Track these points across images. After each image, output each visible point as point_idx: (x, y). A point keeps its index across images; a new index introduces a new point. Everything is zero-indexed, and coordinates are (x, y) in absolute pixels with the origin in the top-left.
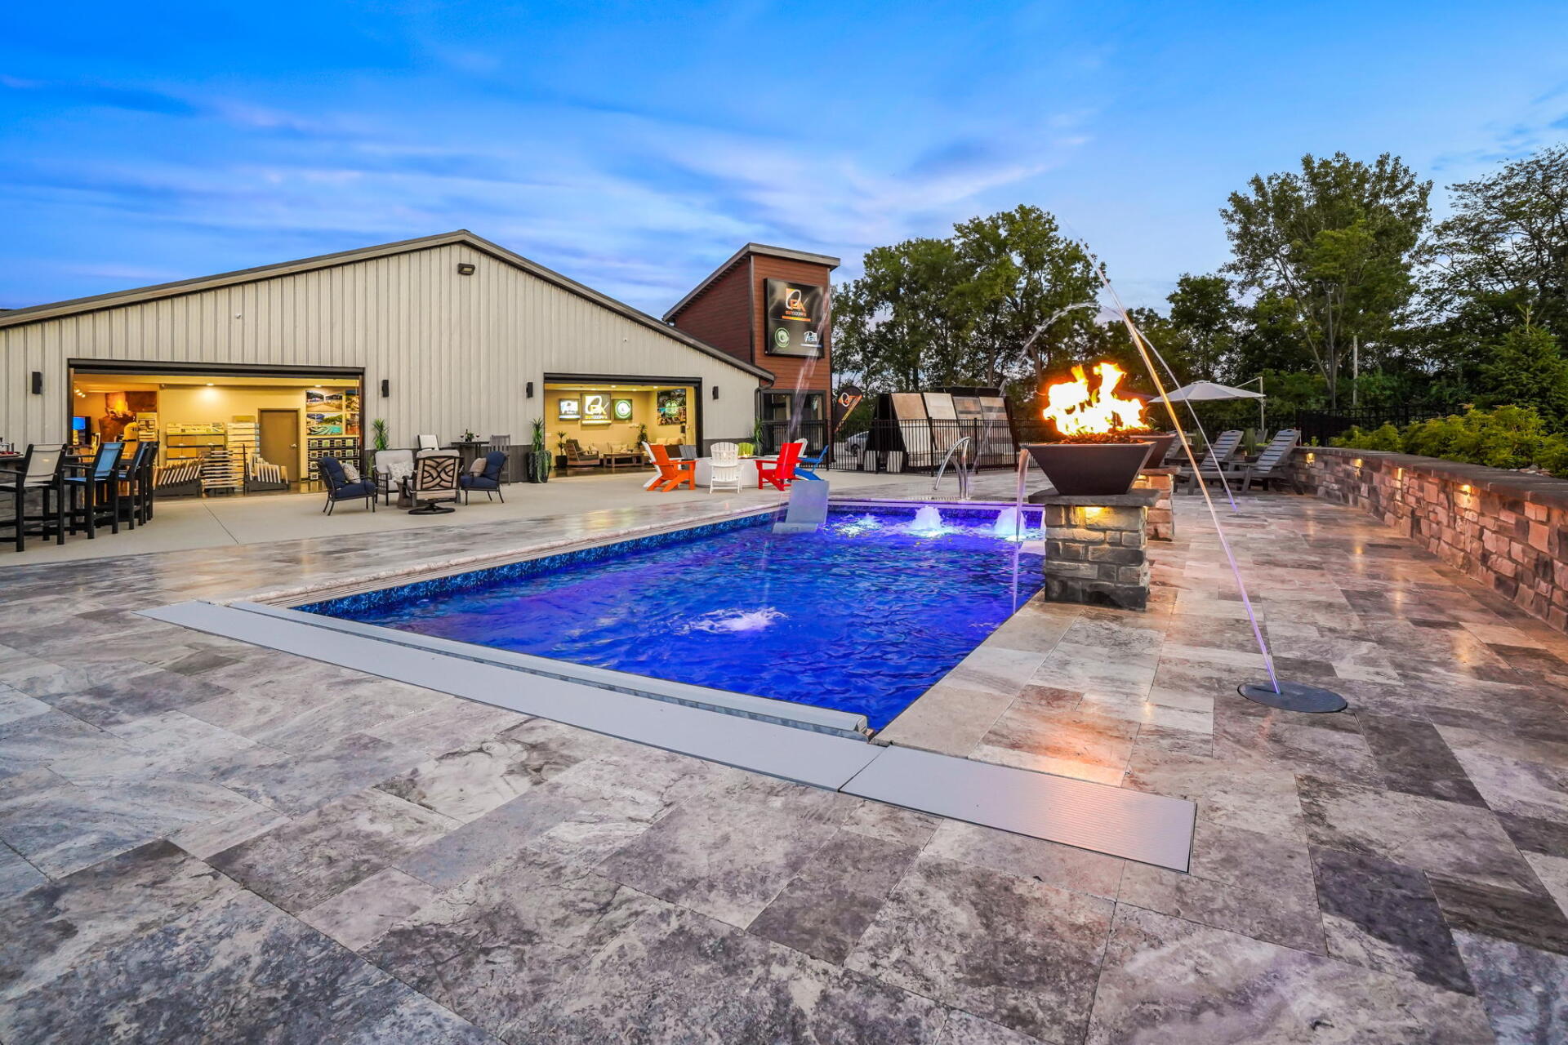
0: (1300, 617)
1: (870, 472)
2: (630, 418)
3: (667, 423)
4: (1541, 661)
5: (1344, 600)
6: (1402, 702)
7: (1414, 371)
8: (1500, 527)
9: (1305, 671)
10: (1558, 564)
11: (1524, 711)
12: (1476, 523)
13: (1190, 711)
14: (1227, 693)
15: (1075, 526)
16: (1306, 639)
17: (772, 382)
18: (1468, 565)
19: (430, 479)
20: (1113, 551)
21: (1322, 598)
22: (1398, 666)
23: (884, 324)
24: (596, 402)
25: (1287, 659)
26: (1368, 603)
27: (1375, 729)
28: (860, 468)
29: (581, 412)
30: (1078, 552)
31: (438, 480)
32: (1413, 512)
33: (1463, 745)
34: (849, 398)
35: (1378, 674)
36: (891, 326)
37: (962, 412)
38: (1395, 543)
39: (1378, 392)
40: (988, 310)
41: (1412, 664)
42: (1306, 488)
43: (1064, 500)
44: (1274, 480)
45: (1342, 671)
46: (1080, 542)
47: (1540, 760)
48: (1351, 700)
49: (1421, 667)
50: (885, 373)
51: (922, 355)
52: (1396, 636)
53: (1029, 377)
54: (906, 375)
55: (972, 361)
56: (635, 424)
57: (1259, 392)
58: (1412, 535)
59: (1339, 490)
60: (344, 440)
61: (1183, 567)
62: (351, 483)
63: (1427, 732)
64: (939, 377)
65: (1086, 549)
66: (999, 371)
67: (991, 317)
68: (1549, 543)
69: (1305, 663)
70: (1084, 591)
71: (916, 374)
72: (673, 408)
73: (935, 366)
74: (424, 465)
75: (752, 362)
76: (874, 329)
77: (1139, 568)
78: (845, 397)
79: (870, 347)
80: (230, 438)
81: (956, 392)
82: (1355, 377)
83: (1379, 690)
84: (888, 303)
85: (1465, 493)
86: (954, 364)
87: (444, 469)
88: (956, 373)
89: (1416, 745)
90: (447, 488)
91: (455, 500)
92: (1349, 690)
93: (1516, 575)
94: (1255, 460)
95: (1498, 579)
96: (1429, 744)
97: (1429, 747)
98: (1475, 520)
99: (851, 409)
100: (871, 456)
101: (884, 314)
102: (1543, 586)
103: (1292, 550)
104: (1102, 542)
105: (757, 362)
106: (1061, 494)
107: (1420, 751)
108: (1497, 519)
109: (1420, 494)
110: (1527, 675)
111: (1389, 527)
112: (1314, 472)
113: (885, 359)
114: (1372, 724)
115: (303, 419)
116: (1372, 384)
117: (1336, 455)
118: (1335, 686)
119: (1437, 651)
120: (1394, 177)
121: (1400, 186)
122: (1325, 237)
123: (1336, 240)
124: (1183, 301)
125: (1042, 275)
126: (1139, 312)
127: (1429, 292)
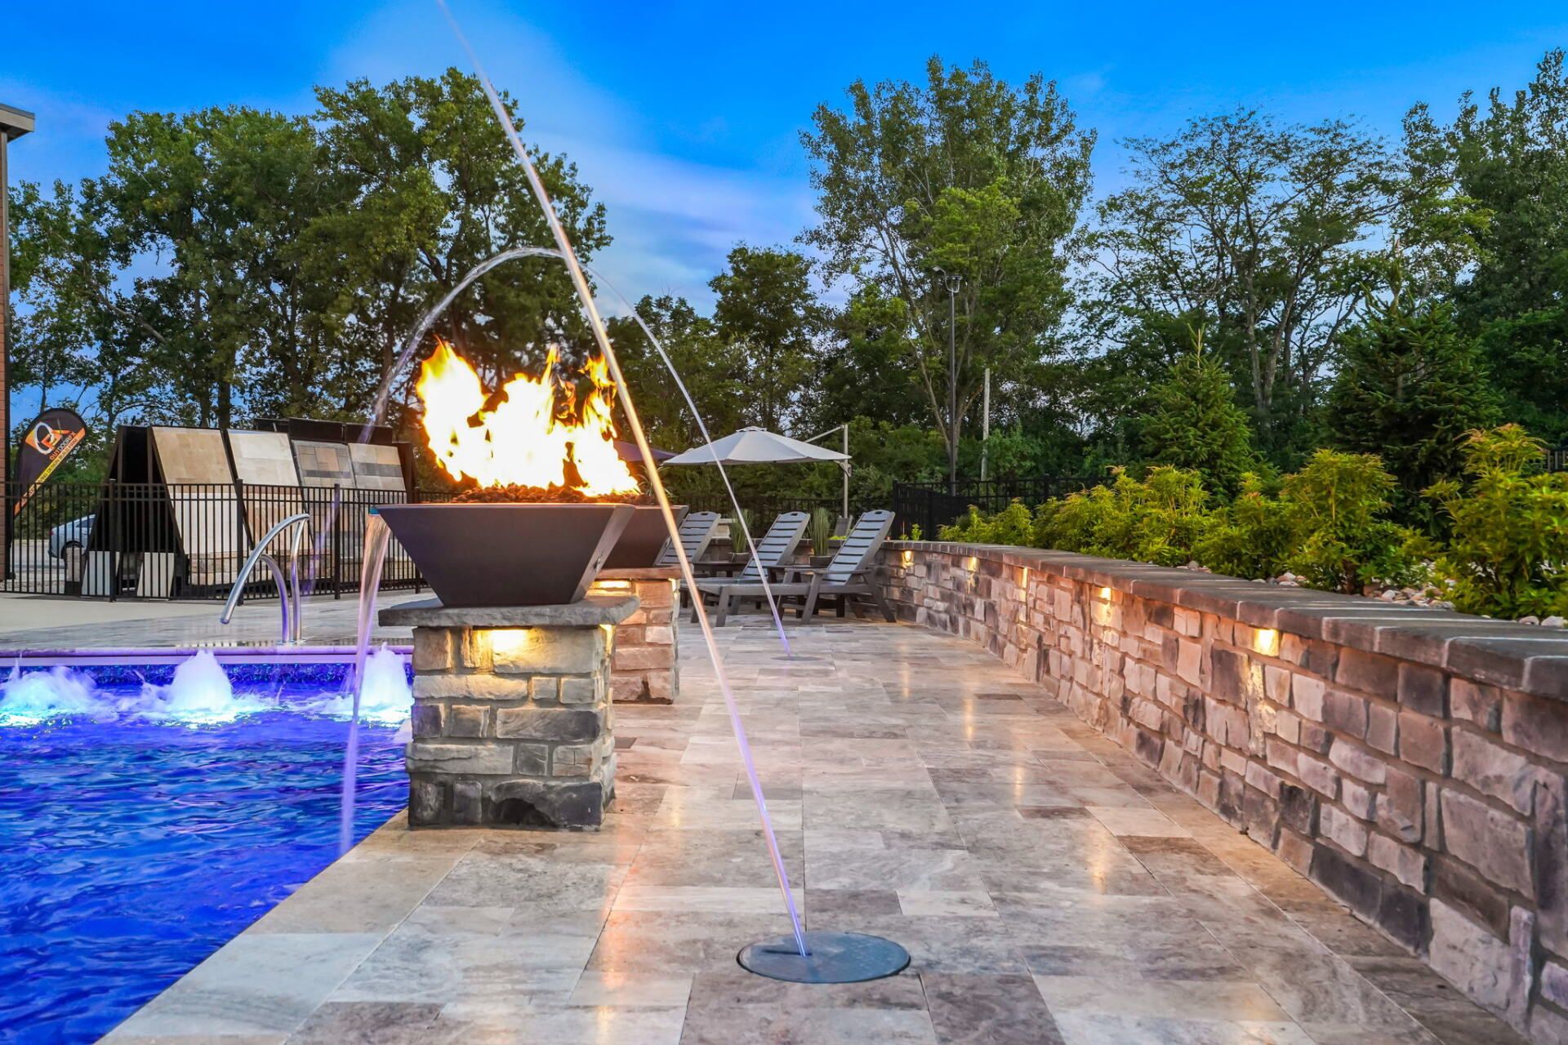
0: (859, 818)
1: (98, 597)
4: (1184, 855)
5: (929, 785)
6: (995, 945)
7: (1063, 431)
8: (1145, 651)
9: (853, 909)
10: (1210, 703)
11: (1156, 937)
12: (1116, 648)
13: (646, 1010)
14: (717, 967)
15: (473, 670)
16: (862, 855)
18: (1105, 720)
20: (543, 716)
21: (898, 784)
22: (995, 885)
23: (155, 283)
25: (828, 892)
26: (965, 788)
27: (947, 997)
28: (73, 590)
30: (476, 724)
32: (1040, 640)
33: (1070, 1005)
35: (963, 901)
36: (170, 290)
37: (311, 473)
38: (1012, 691)
39: (1015, 463)
40: (381, 275)
41: (1014, 880)
42: (900, 612)
43: (449, 617)
44: (854, 597)
45: (911, 902)
46: (481, 701)
47: (1171, 1012)
48: (917, 952)
49: (1026, 883)
50: (154, 391)
51: (239, 357)
52: (995, 837)
54: (204, 398)
55: (346, 375)
57: (842, 452)
58: (1038, 679)
59: (947, 611)
61: (683, 748)
63: (1022, 991)
65: (493, 716)
66: (400, 399)
67: (387, 288)
68: (1202, 671)
69: (855, 896)
70: (485, 801)
71: (225, 397)
73: (268, 382)
76: (129, 293)
77: (592, 747)
78: (42, 433)
79: (120, 330)
81: (299, 431)
82: (986, 436)
83: (961, 928)
84: (163, 240)
85: (1104, 601)
86: (308, 380)
88: (311, 397)
89: (1003, 1015)
92: (918, 936)
93: (1162, 726)
94: (826, 563)
95: (1141, 736)
96: (1022, 1010)
97: (1022, 1016)
98: (1115, 644)
99: (57, 461)
100: (101, 564)
101: (155, 261)
102: (1193, 740)
103: (864, 708)
104: (524, 699)
106: (446, 606)
107: (1009, 1026)
108: (1141, 639)
109: (1049, 609)
110: (1165, 879)
111: (1009, 667)
112: (912, 582)
113: (155, 360)
114: (944, 988)
116: (1008, 449)
117: (943, 553)
118: (897, 930)
119: (1052, 853)
120: (1048, 116)
121: (1055, 131)
122: (953, 199)
123: (968, 207)
124: (736, 289)
125: (492, 218)
126: (662, 304)
127: (1084, 305)
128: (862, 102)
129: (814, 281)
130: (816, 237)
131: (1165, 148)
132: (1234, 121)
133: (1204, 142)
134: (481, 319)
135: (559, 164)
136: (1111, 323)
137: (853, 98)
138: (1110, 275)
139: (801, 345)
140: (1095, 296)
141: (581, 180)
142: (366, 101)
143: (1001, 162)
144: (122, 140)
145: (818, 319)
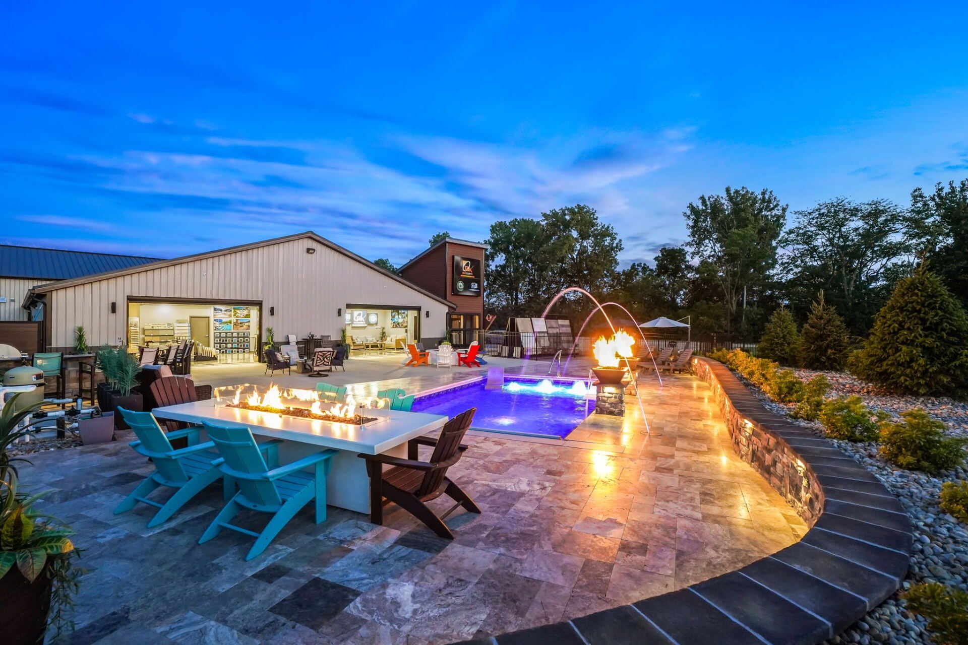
0: (663, 418)
1: (505, 357)
2: (376, 324)
3: (396, 327)
5: (677, 414)
6: (674, 434)
15: (605, 393)
16: (661, 423)
17: (454, 309)
19: (320, 361)
20: (615, 400)
21: (672, 414)
23: (500, 266)
24: (359, 315)
28: (499, 355)
29: (352, 320)
30: (605, 400)
31: (323, 362)
34: (491, 317)
36: (503, 267)
37: (550, 328)
40: (559, 261)
42: (693, 374)
45: (666, 429)
46: (606, 397)
49: (684, 428)
50: (500, 294)
51: (520, 285)
52: (683, 422)
53: (579, 299)
54: (512, 295)
55: (548, 289)
56: (379, 326)
57: (688, 324)
59: (703, 376)
60: (232, 333)
64: (529, 297)
65: (608, 399)
67: (560, 265)
69: (658, 427)
70: (607, 411)
71: (517, 295)
72: (399, 319)
73: (528, 291)
74: (318, 355)
75: (445, 298)
76: (494, 268)
77: (622, 405)
79: (491, 279)
80: (176, 332)
83: (670, 432)
84: (502, 254)
86: (538, 290)
87: (326, 357)
88: (539, 295)
90: (326, 365)
91: (330, 371)
99: (491, 323)
100: (506, 349)
101: (500, 259)
103: (673, 399)
104: (613, 397)
105: (448, 298)
106: (601, 384)
112: (697, 367)
113: (500, 286)
115: (212, 322)
116: (752, 312)
119: (691, 425)
120: (769, 201)
121: (772, 206)
122: (734, 233)
123: (739, 235)
124: (663, 260)
125: (588, 243)
126: (639, 265)
127: (782, 264)
128: (704, 202)
129: (688, 258)
130: (689, 244)
131: (810, 214)
132: (835, 204)
133: (824, 211)
134: (586, 272)
135: (608, 227)
136: (792, 270)
137: (701, 201)
138: (791, 254)
139: (684, 276)
140: (785, 261)
141: (614, 231)
142: (555, 214)
143: (752, 218)
144: (494, 229)
145: (689, 268)
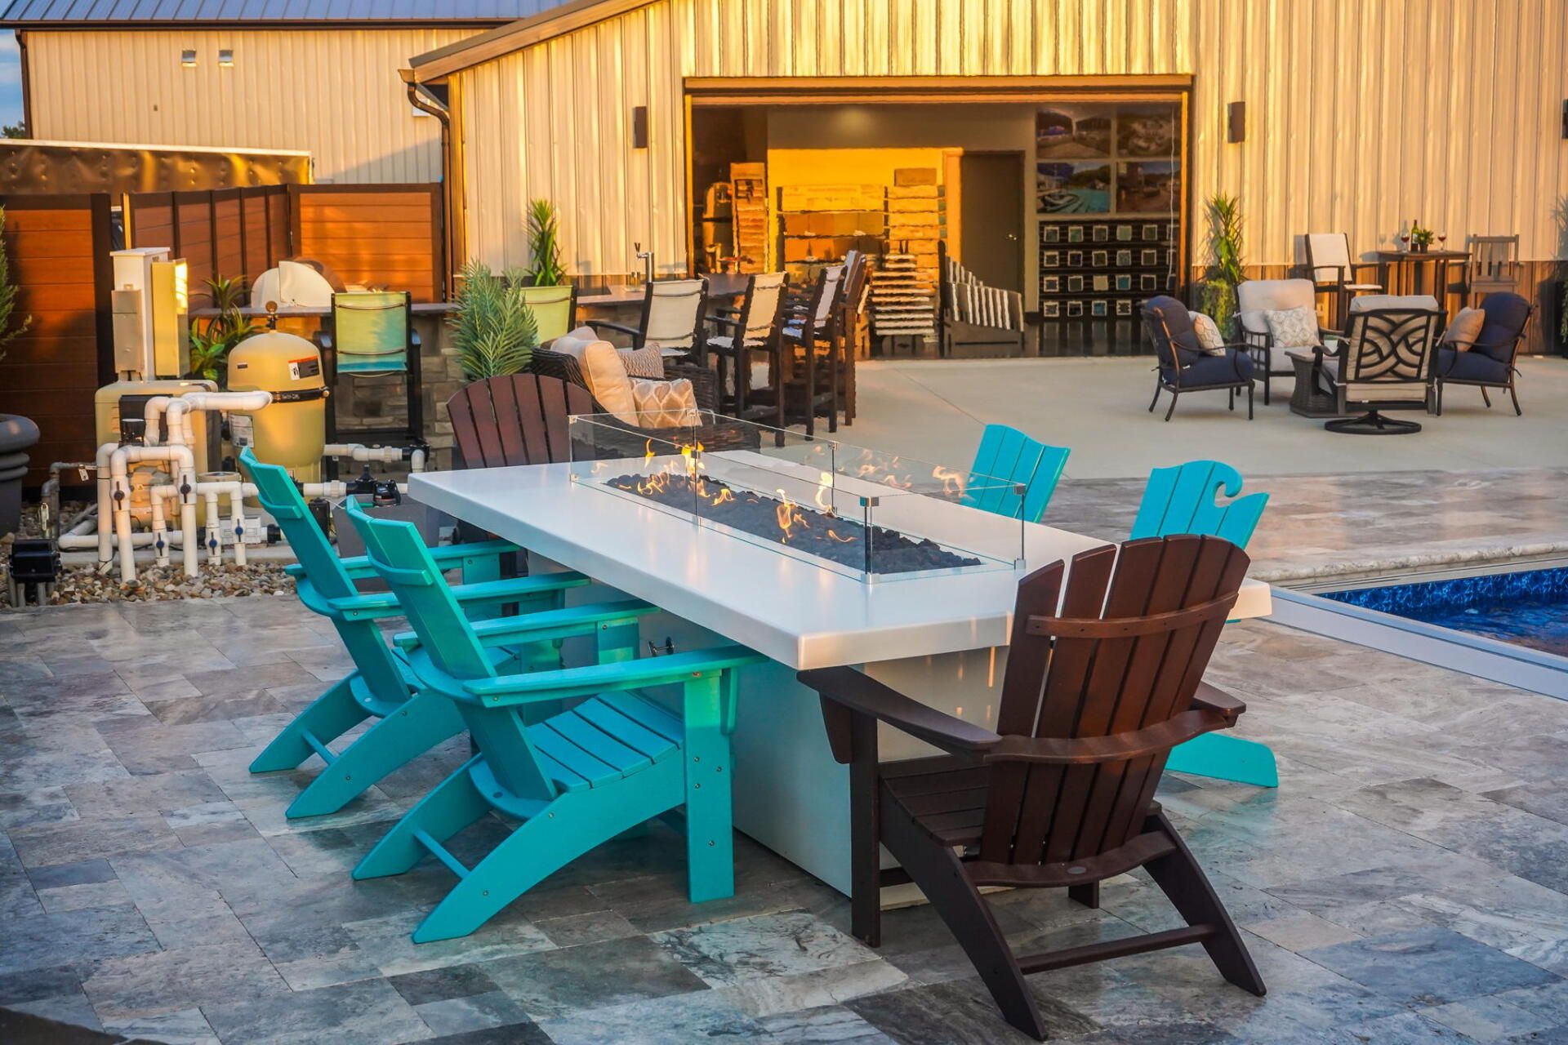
19: (1375, 358)
31: (1392, 360)
60: (1113, 224)
62: (1205, 354)
74: (1366, 327)
80: (894, 219)
87: (1404, 338)
90: (1406, 379)
115: (1030, 176)
